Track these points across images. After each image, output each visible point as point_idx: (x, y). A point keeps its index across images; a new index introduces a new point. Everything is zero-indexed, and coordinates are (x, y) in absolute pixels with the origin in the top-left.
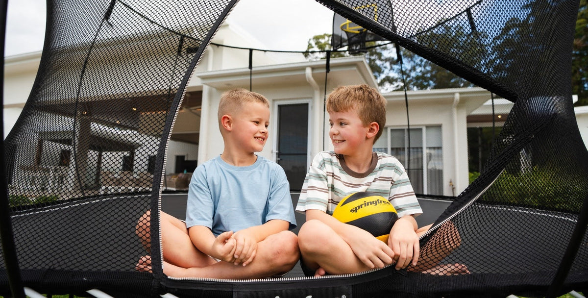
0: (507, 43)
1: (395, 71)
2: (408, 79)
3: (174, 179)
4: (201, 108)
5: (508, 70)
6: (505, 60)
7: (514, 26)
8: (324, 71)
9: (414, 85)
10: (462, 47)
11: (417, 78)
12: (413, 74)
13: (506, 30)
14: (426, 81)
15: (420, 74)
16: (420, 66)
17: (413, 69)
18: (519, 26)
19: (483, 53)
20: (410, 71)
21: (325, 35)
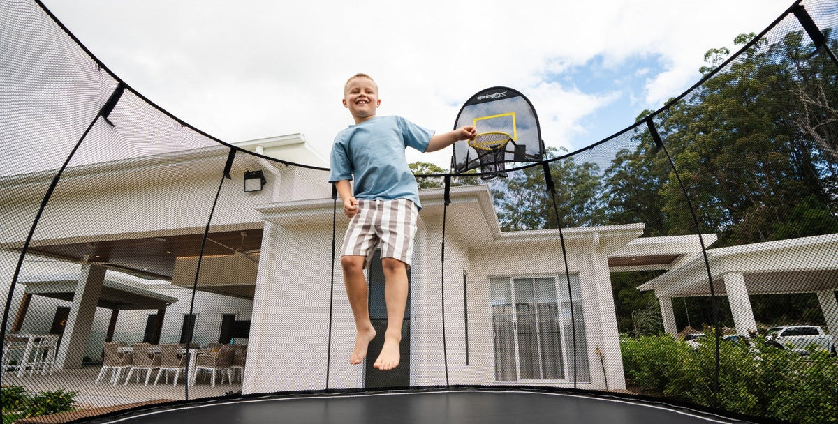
0: (621, 175)
1: (500, 207)
2: (516, 215)
3: (215, 354)
4: (259, 252)
5: (624, 205)
6: (619, 195)
7: (626, 157)
8: (442, 203)
9: (523, 222)
10: (573, 180)
11: (526, 214)
12: (521, 210)
13: (618, 161)
14: (535, 218)
15: (529, 209)
16: (528, 200)
17: (521, 203)
18: (631, 158)
19: (595, 186)
20: (518, 206)
21: (418, 163)
